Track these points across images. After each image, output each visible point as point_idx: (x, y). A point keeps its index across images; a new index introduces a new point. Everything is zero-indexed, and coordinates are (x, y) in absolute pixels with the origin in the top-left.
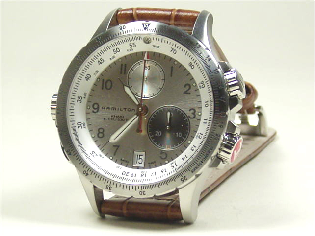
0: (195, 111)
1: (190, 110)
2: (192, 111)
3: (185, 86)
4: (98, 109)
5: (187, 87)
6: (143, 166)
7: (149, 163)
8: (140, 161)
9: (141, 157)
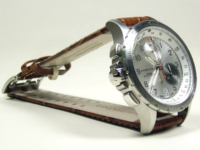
0: (177, 63)
1: (175, 63)
2: (176, 63)
3: (169, 52)
4: (139, 72)
5: (170, 51)
6: (169, 97)
7: (171, 94)
8: (166, 95)
9: (166, 92)
